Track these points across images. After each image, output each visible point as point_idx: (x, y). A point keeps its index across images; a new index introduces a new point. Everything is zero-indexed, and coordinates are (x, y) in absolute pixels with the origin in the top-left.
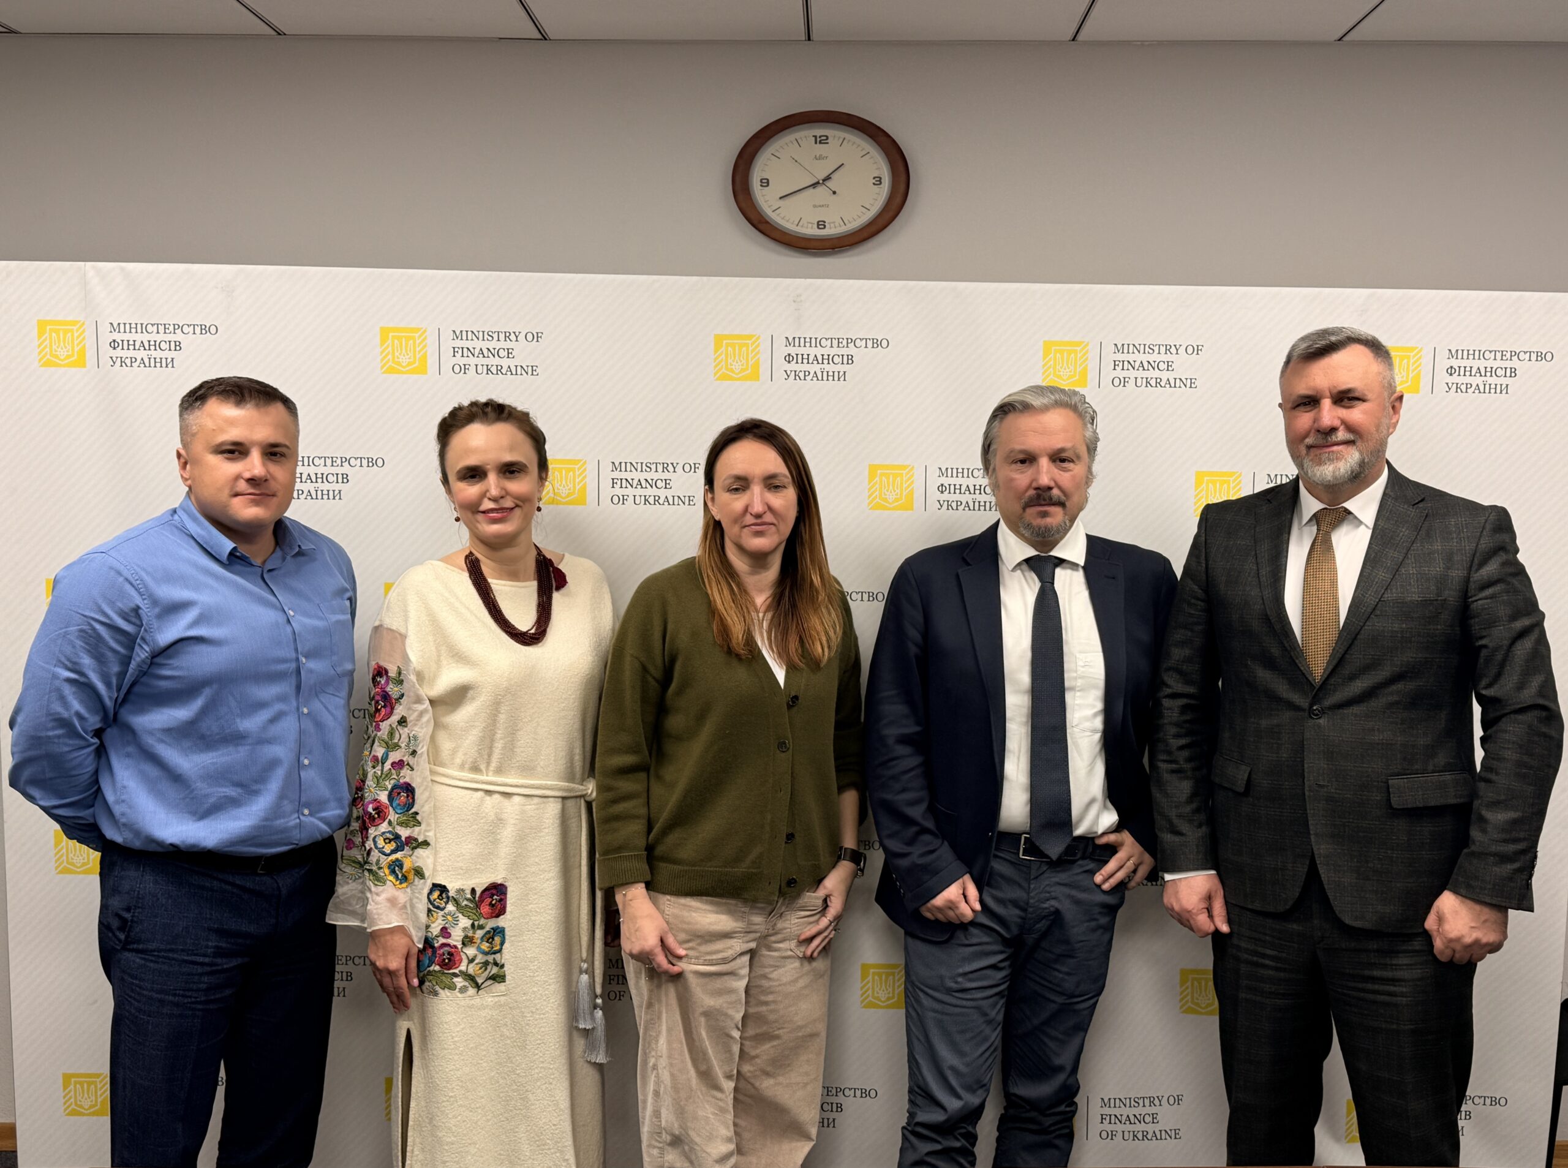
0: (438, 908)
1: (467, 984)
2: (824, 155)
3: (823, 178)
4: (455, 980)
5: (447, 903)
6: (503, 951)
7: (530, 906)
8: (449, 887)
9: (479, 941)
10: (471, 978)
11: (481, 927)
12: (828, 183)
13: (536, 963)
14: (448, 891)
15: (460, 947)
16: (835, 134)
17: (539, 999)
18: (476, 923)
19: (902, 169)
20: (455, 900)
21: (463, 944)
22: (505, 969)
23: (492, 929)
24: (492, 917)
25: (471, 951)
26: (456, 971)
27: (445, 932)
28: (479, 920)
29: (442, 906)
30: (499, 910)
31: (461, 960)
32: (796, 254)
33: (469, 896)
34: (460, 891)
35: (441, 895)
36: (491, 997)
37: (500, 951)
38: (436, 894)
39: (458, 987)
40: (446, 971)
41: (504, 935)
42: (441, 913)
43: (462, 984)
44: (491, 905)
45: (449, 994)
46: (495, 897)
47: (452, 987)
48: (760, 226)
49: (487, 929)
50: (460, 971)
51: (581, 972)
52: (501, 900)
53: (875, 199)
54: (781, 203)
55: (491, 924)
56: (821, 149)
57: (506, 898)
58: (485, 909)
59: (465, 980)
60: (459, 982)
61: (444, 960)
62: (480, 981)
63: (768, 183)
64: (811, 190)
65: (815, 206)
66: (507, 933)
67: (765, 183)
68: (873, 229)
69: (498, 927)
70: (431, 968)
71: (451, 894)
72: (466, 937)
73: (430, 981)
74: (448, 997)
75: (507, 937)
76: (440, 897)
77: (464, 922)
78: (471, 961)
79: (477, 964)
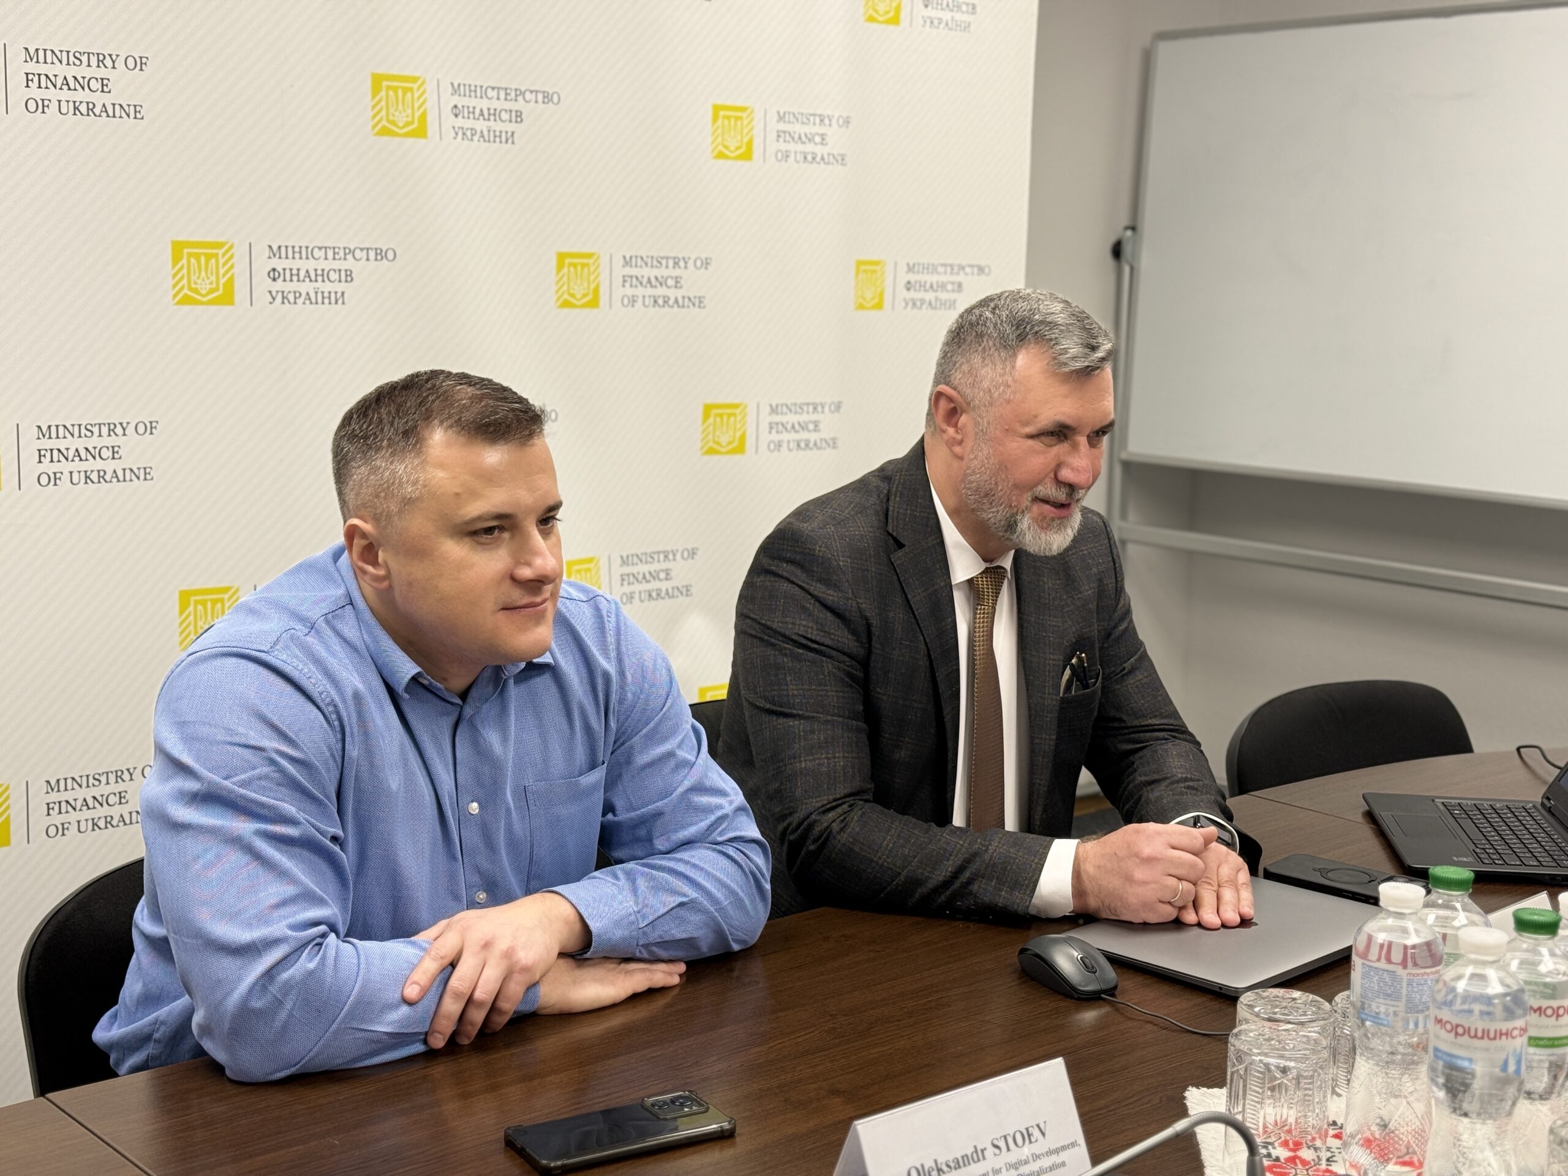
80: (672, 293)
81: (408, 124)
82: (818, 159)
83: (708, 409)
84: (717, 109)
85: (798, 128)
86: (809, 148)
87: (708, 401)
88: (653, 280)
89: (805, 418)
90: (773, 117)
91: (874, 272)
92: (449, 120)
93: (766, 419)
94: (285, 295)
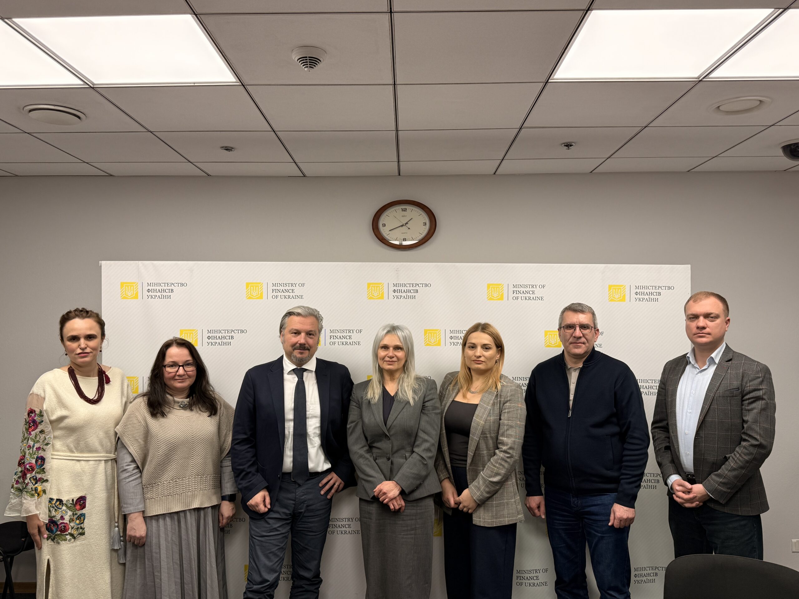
0: (59, 508)
1: (71, 537)
2: (405, 215)
3: (405, 223)
4: (67, 536)
5: (62, 506)
6: (84, 523)
7: (95, 504)
8: (63, 499)
9: (75, 520)
10: (72, 535)
11: (76, 514)
12: (407, 225)
13: (97, 526)
14: (63, 501)
15: (68, 523)
16: (409, 208)
17: (99, 540)
18: (74, 513)
19: (433, 220)
20: (66, 504)
21: (70, 522)
22: (85, 529)
23: (80, 514)
24: (80, 510)
25: (72, 524)
26: (67, 533)
27: (62, 518)
28: (75, 511)
29: (60, 508)
30: (83, 506)
31: (69, 528)
32: (395, 250)
33: (71, 502)
34: (68, 501)
35: (60, 503)
36: (80, 542)
37: (83, 523)
38: (58, 503)
39: (68, 539)
40: (63, 534)
41: (85, 516)
42: (60, 510)
43: (69, 538)
44: (80, 505)
45: (64, 543)
46: (82, 502)
47: (65, 540)
48: (383, 241)
49: (78, 515)
50: (69, 533)
51: (115, 527)
52: (84, 502)
53: (424, 230)
54: (390, 232)
55: (79, 512)
56: (404, 213)
57: (86, 501)
58: (78, 507)
59: (70, 536)
60: (68, 537)
61: (62, 529)
62: (75, 536)
63: (385, 225)
64: (401, 228)
65: (402, 233)
66: (86, 515)
67: (384, 225)
68: (424, 241)
69: (82, 514)
70: (57, 533)
71: (64, 502)
72: (71, 519)
73: (57, 538)
74: (63, 544)
75: (86, 517)
76: (60, 504)
77: (70, 513)
78: (72, 528)
79: (75, 529)
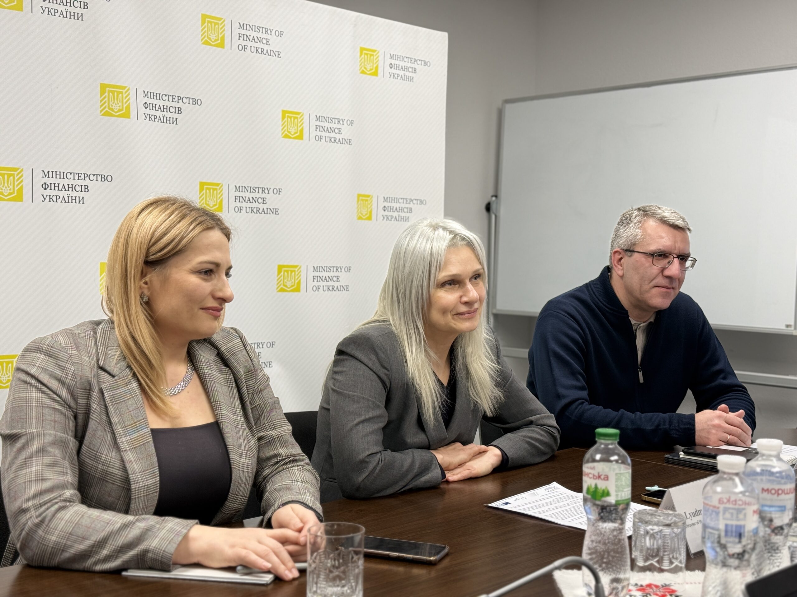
80: (261, 206)
81: (120, 110)
82: (337, 141)
83: (280, 268)
84: (284, 112)
85: (326, 125)
86: (332, 135)
87: (281, 264)
88: (251, 199)
89: (331, 274)
90: (313, 118)
91: (367, 200)
92: (142, 110)
93: (311, 274)
94: (51, 197)
